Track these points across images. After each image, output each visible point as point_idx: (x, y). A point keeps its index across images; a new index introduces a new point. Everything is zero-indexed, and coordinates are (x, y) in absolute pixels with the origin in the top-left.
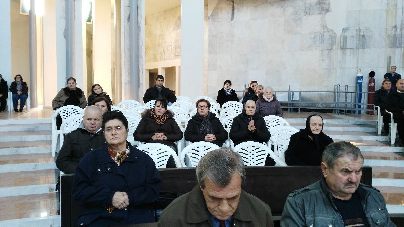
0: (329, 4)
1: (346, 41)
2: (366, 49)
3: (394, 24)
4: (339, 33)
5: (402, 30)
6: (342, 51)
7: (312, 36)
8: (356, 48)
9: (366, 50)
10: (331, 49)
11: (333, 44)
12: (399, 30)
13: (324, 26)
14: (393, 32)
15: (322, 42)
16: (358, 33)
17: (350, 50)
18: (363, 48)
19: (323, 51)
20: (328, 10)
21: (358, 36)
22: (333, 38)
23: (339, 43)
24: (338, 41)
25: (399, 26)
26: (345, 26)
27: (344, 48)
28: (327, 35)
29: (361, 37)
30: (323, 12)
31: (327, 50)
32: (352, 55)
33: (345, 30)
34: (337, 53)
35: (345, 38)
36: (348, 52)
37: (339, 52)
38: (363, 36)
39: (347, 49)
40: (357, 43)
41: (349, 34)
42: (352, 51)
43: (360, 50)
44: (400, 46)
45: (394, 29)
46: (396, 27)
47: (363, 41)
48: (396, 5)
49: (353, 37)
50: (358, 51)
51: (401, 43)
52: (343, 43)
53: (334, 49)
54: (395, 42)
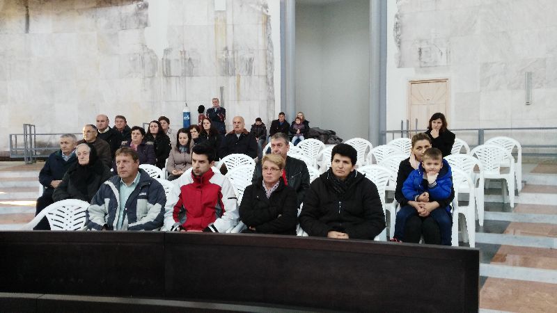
0: (147, 15)
1: (170, 67)
3: (224, 46)
4: (160, 55)
5: (233, 53)
6: (165, 78)
7: (132, 59)
8: (182, 75)
9: (195, 78)
10: (153, 76)
11: (154, 70)
12: (230, 53)
13: (144, 46)
14: (224, 56)
15: (143, 66)
16: (183, 55)
17: (175, 78)
18: (191, 75)
19: (144, 79)
20: (146, 24)
21: (183, 60)
22: (154, 61)
23: (162, 69)
24: (159, 65)
25: (230, 48)
26: (167, 46)
27: (167, 75)
28: (147, 57)
29: (187, 61)
30: (141, 26)
31: (149, 77)
33: (167, 51)
34: (160, 81)
35: (168, 62)
36: (173, 80)
38: (190, 59)
39: (171, 76)
40: (183, 68)
41: (174, 56)
42: (178, 78)
43: (188, 79)
44: (233, 74)
45: (225, 52)
46: (226, 49)
47: (190, 67)
48: (225, 21)
49: (178, 60)
50: (185, 80)
51: (234, 70)
52: (167, 69)
53: (156, 75)
54: (227, 69)
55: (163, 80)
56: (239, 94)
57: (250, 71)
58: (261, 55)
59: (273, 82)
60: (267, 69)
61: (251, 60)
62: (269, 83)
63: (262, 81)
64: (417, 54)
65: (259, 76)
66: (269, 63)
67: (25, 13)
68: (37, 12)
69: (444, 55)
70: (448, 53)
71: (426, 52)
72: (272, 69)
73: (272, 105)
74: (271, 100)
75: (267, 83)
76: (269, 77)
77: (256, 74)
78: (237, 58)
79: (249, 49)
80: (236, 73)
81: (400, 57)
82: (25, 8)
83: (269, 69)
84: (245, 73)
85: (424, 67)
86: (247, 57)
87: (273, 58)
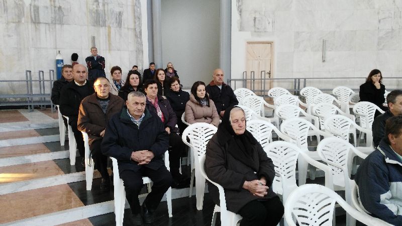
1: (38, 13)
5: (104, 5)
6: (33, 26)
8: (52, 23)
9: (65, 26)
10: (19, 22)
11: (20, 15)
14: (95, 7)
15: (6, 10)
16: (53, 3)
17: (44, 25)
18: (61, 23)
19: (8, 23)
21: (53, 8)
22: (19, 6)
23: (29, 15)
24: (27, 10)
27: (36, 21)
29: (57, 9)
32: (48, 32)
34: (28, 28)
35: (37, 9)
36: (42, 28)
37: (30, 26)
38: (60, 8)
39: (39, 23)
40: (53, 15)
41: (41, 3)
42: (47, 26)
43: (58, 26)
44: (104, 25)
45: (95, 3)
46: (97, 1)
47: (60, 15)
49: (47, 8)
50: (55, 27)
51: (105, 22)
52: (35, 15)
53: (23, 21)
54: (98, 20)
56: (110, 44)
57: (119, 23)
59: (141, 34)
60: (135, 23)
61: (120, 14)
62: (138, 36)
63: (131, 34)
64: (253, 22)
65: (128, 29)
66: (138, 18)
69: (271, 24)
70: (274, 22)
71: (259, 20)
72: (140, 24)
73: (140, 56)
74: (139, 51)
75: (136, 36)
76: (138, 30)
77: (126, 26)
78: (108, 10)
79: (119, 4)
80: (107, 24)
81: (241, 23)
83: (137, 23)
84: (115, 25)
85: (257, 32)
86: (117, 10)
87: (140, 14)
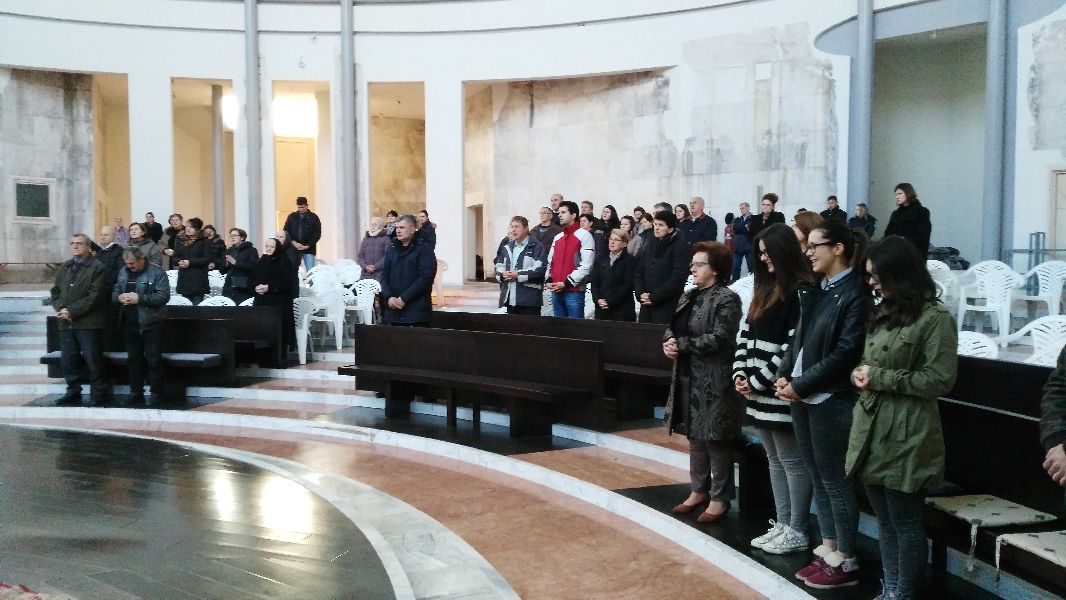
0: (668, 95)
1: (691, 161)
2: (723, 175)
3: (767, 129)
4: (680, 146)
5: (779, 137)
6: (685, 178)
7: (646, 154)
8: (707, 172)
10: (671, 176)
11: (672, 169)
12: (774, 137)
13: (661, 135)
14: (765, 141)
15: (660, 162)
16: (710, 146)
17: (698, 177)
18: (719, 172)
20: (666, 107)
21: (710, 151)
22: (673, 155)
23: (681, 165)
24: (679, 160)
25: (774, 131)
26: (688, 135)
27: (688, 173)
28: (665, 151)
29: (715, 152)
30: (661, 110)
31: (666, 177)
33: (689, 142)
35: (690, 157)
36: (695, 180)
38: (718, 151)
39: (692, 175)
40: (709, 163)
41: (695, 148)
42: (701, 177)
43: (714, 177)
44: (777, 168)
45: (767, 137)
46: (769, 132)
47: (718, 160)
48: (769, 93)
49: (702, 153)
50: (711, 177)
51: (779, 162)
52: (688, 165)
53: (674, 174)
54: (769, 160)
55: (682, 180)
57: (801, 162)
58: (820, 138)
60: (827, 157)
61: (803, 147)
63: (819, 175)
65: (815, 168)
66: (831, 148)
67: (529, 103)
68: (542, 101)
72: (835, 158)
75: (827, 178)
76: (831, 169)
77: (811, 164)
78: (784, 144)
79: (803, 131)
80: (782, 164)
81: (1038, 133)
82: (529, 98)
83: (831, 157)
84: (795, 165)
86: (799, 141)
87: (837, 142)
